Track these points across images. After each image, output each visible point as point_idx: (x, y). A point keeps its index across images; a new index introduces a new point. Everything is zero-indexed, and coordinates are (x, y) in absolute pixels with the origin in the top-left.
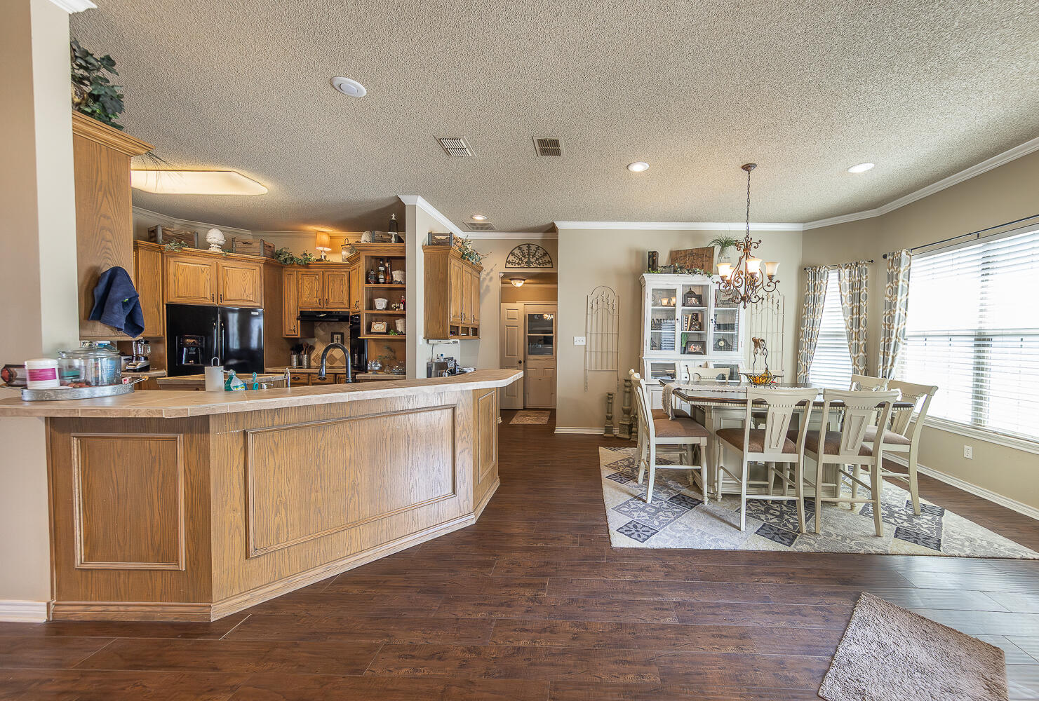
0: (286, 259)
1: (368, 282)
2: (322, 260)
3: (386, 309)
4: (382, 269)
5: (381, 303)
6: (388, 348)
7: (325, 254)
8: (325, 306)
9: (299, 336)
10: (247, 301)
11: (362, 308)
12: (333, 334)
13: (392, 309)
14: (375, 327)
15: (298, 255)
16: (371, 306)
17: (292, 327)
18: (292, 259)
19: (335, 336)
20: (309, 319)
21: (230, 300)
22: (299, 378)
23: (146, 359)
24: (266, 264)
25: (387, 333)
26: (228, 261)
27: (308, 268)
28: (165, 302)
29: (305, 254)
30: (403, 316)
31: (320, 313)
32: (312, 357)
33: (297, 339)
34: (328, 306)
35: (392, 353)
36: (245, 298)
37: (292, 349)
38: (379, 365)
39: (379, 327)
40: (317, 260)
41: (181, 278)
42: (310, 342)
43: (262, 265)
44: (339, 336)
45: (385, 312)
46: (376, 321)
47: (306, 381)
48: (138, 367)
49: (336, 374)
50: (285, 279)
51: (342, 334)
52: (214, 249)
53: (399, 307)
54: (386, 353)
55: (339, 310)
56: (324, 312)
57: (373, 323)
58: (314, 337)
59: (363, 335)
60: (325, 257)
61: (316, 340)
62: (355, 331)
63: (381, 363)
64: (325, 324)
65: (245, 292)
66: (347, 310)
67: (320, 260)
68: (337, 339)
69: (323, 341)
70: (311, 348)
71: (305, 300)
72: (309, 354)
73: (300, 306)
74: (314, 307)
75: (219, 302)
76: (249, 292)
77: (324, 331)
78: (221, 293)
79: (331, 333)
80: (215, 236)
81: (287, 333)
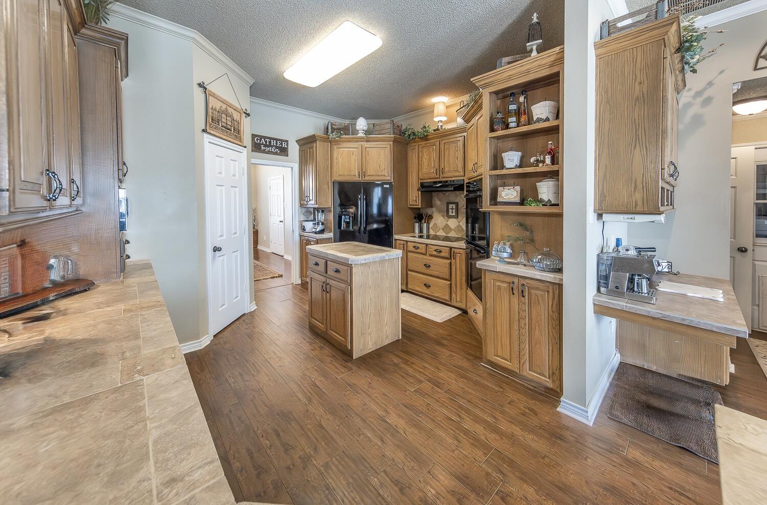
0: (410, 135)
1: (492, 130)
2: (439, 130)
3: (520, 166)
4: (513, 107)
5: (512, 159)
6: (521, 225)
7: (441, 124)
8: (441, 176)
9: (420, 206)
10: (381, 175)
11: (485, 169)
12: (448, 203)
13: (531, 165)
14: (503, 194)
15: (418, 129)
16: (497, 163)
17: (414, 197)
18: (414, 134)
19: (450, 206)
20: (429, 190)
21: (370, 176)
22: (418, 248)
23: (323, 224)
24: (395, 141)
25: (522, 203)
26: (370, 143)
27: (427, 140)
28: (332, 181)
29: (425, 127)
30: (555, 175)
31: (435, 183)
32: (431, 226)
33: (419, 209)
34: (444, 175)
35: (528, 233)
36: (380, 174)
37: (415, 218)
38: (509, 250)
39: (509, 194)
40: (434, 130)
41: (340, 160)
42: (429, 211)
43: (391, 143)
44: (454, 206)
45: (520, 171)
46: (504, 185)
47: (423, 251)
48: (318, 230)
49: (451, 248)
50: (410, 154)
51: (457, 204)
52: (361, 134)
53: (543, 162)
54: (515, 232)
55: (454, 179)
56: (440, 182)
57: (500, 189)
58: (432, 207)
59: (486, 206)
60: (441, 126)
61: (434, 209)
62: (473, 201)
63: (512, 246)
64: (441, 194)
65: (380, 167)
66: (462, 178)
67: (438, 129)
68: (452, 209)
69: (440, 211)
70: (430, 217)
71: (424, 171)
72: (428, 223)
73: (420, 177)
74: (432, 177)
75: (363, 179)
76: (382, 168)
77: (440, 201)
78: (364, 170)
79: (447, 203)
80: (362, 124)
81: (411, 203)
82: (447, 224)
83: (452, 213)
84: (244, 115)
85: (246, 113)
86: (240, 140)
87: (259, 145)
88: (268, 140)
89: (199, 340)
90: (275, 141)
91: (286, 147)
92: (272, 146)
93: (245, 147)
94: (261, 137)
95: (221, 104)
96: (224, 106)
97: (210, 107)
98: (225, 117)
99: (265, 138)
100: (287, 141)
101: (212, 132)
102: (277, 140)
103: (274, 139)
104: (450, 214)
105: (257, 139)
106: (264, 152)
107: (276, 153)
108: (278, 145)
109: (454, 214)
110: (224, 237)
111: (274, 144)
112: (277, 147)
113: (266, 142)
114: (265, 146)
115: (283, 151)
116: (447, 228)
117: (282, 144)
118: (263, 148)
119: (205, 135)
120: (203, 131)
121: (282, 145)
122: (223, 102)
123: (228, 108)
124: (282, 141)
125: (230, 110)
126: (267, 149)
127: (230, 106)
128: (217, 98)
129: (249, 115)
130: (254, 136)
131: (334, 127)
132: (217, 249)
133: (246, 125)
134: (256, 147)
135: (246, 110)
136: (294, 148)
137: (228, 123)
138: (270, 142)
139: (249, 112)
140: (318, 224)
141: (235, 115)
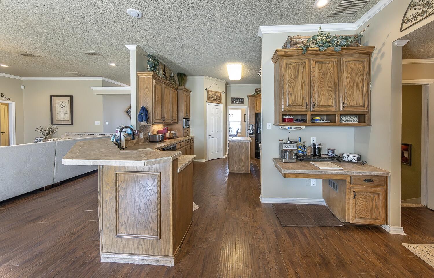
86: (220, 102)
87: (233, 101)
89: (204, 159)
91: (243, 100)
92: (238, 101)
93: (222, 103)
94: (234, 98)
95: (213, 93)
96: (214, 93)
97: (209, 94)
99: (235, 98)
100: (243, 98)
101: (209, 102)
102: (239, 98)
103: (238, 98)
106: (235, 103)
107: (239, 103)
110: (213, 132)
112: (239, 101)
113: (236, 100)
114: (235, 101)
115: (242, 102)
117: (241, 100)
118: (235, 102)
120: (206, 102)
122: (214, 92)
123: (215, 93)
124: (241, 98)
125: (216, 93)
126: (236, 102)
127: (217, 92)
128: (212, 91)
129: (224, 93)
130: (232, 98)
131: (257, 90)
132: (210, 135)
133: (223, 97)
134: (233, 102)
135: (223, 92)
136: (246, 100)
137: (215, 97)
138: (237, 100)
139: (224, 92)
140: (251, 131)
141: (219, 95)
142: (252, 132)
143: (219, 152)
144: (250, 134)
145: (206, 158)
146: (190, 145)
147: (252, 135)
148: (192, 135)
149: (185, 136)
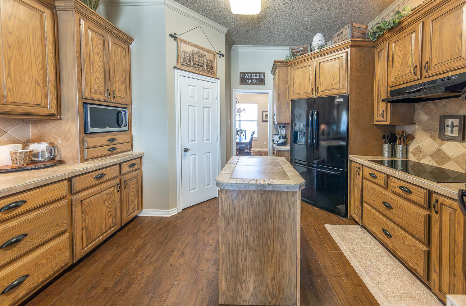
8: (424, 74)
10: (335, 89)
12: (444, 118)
15: (387, 19)
17: (381, 111)
19: (448, 122)
21: (323, 91)
22: (376, 177)
24: (354, 47)
26: (324, 57)
28: (290, 100)
32: (410, 149)
34: (430, 73)
36: (334, 87)
37: (384, 137)
41: (297, 80)
42: (408, 129)
43: (348, 50)
47: (383, 183)
49: (431, 192)
50: (377, 58)
51: (462, 118)
52: (316, 50)
55: (450, 74)
58: (413, 123)
61: (417, 126)
64: (430, 104)
65: (334, 80)
68: (452, 126)
69: (427, 129)
70: (410, 138)
71: (396, 73)
72: (406, 146)
73: (390, 84)
74: (407, 80)
75: (316, 95)
76: (337, 80)
77: (428, 114)
78: (317, 86)
79: (441, 117)
80: (318, 39)
81: (376, 119)
82: (439, 150)
83: (452, 132)
84: (218, 55)
85: (220, 54)
86: (213, 73)
87: (244, 79)
88: (250, 75)
89: (169, 210)
90: (255, 75)
91: (263, 78)
92: (253, 79)
93: (218, 79)
94: (245, 73)
95: (193, 48)
96: (196, 50)
97: (182, 50)
98: (197, 57)
99: (248, 73)
100: (264, 74)
101: (182, 68)
102: (256, 73)
103: (254, 73)
104: (448, 133)
105: (243, 75)
106: (248, 84)
107: (256, 84)
108: (257, 77)
109: (456, 134)
110: (196, 142)
111: (254, 77)
112: (256, 79)
113: (249, 76)
114: (248, 79)
115: (261, 81)
116: (439, 155)
118: (247, 81)
119: (176, 70)
120: (175, 68)
121: (260, 77)
122: (195, 46)
123: (200, 51)
124: (260, 74)
125: (202, 52)
126: (250, 81)
127: (203, 49)
128: (189, 44)
129: (223, 56)
130: (241, 73)
131: (294, 51)
132: (186, 150)
133: (220, 64)
134: (243, 81)
135: (220, 52)
136: (269, 78)
137: (200, 61)
138: (251, 76)
139: (223, 52)
140: (280, 138)
141: (208, 56)
142: (282, 141)
143: (210, 186)
144: (278, 145)
145: (175, 205)
146: (117, 181)
147: (282, 148)
148: (137, 150)
149: (86, 160)
